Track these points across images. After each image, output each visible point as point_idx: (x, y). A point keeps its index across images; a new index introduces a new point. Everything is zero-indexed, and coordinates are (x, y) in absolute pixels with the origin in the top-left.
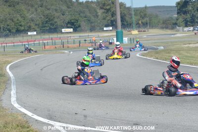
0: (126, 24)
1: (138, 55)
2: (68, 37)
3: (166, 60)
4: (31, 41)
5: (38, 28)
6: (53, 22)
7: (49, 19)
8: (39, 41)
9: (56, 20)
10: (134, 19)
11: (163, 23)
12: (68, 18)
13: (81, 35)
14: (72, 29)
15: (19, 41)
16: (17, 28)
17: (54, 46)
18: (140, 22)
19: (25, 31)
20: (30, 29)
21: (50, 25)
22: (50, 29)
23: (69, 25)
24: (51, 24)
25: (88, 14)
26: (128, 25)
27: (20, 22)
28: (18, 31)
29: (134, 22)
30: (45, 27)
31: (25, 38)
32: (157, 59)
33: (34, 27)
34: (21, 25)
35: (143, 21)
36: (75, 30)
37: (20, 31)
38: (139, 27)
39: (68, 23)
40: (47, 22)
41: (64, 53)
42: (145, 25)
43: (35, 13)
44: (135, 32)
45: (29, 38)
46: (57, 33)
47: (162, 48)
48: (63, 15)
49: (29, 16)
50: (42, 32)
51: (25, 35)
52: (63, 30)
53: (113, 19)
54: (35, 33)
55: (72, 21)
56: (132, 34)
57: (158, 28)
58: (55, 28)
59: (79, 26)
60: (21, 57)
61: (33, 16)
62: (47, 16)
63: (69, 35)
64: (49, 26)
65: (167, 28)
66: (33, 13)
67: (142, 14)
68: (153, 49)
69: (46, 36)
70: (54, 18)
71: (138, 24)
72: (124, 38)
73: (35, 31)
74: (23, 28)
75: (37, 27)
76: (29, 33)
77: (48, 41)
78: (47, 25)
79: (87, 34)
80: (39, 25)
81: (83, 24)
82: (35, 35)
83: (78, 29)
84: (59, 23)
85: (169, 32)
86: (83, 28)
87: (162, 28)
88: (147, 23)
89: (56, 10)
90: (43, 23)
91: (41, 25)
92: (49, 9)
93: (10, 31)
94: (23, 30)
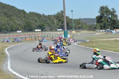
0: (69, 27)
1: (75, 44)
3: (90, 47)
4: (19, 36)
6: (31, 26)
7: (28, 24)
8: (23, 35)
9: (32, 25)
10: (74, 25)
11: (89, 27)
12: (38, 24)
13: (45, 33)
14: (40, 30)
15: (12, 35)
16: (11, 29)
17: (31, 39)
18: (77, 27)
19: (16, 30)
20: (18, 29)
22: (29, 29)
23: (39, 28)
25: (49, 22)
26: (70, 28)
27: (13, 26)
28: (12, 31)
29: (73, 26)
31: (16, 34)
32: (86, 46)
33: (20, 28)
34: (13, 27)
35: (78, 26)
36: (42, 30)
37: (13, 30)
38: (76, 29)
39: (39, 26)
40: (27, 26)
41: (36, 42)
42: (79, 28)
43: (21, 21)
44: (74, 32)
45: (18, 34)
46: (33, 31)
47: (88, 40)
48: (36, 22)
49: (18, 22)
50: (25, 31)
51: (15, 32)
52: (36, 30)
53: (62, 25)
54: (21, 31)
55: (41, 25)
56: (72, 33)
57: (86, 30)
58: (32, 29)
59: (44, 28)
60: (13, 44)
61: (20, 22)
62: (27, 23)
63: (39, 33)
64: (29, 28)
65: (91, 30)
66: (20, 21)
67: (78, 22)
68: (83, 41)
69: (27, 33)
70: (31, 23)
71: (75, 27)
72: (68, 35)
73: (21, 30)
74: (14, 29)
75: (22, 28)
76: (18, 32)
77: (28, 36)
78: (27, 27)
79: (48, 33)
81: (46, 27)
82: (20, 32)
83: (43, 30)
84: (33, 26)
85: (92, 32)
86: (46, 29)
87: (88, 30)
88: (80, 27)
89: (32, 20)
90: (25, 26)
91: (24, 27)
92: (28, 19)
93: (7, 30)
94: (14, 30)
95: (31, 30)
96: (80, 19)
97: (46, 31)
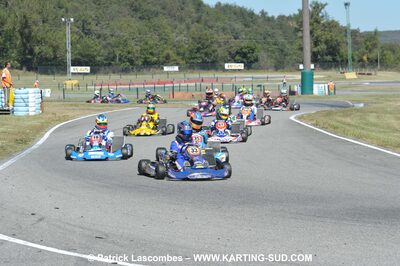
0: (339, 59)
1: (292, 118)
2: (232, 79)
5: (183, 59)
6: (209, 50)
7: (203, 45)
8: (180, 82)
9: (215, 46)
14: (242, 65)
15: (143, 81)
16: (146, 58)
17: (189, 94)
18: (365, 58)
19: (159, 64)
20: (167, 61)
21: (203, 55)
22: (204, 62)
23: (237, 57)
24: (206, 54)
25: (281, 40)
26: (342, 61)
27: (151, 48)
28: (148, 64)
30: (194, 58)
31: (157, 77)
33: (175, 58)
34: (151, 54)
35: (370, 56)
36: (249, 66)
38: (363, 66)
39: (237, 53)
40: (198, 49)
42: (373, 63)
44: (351, 75)
45: (163, 78)
46: (216, 70)
47: (362, 105)
48: (235, 38)
50: (190, 68)
51: (158, 71)
52: (227, 66)
53: (315, 50)
54: (176, 68)
55: (244, 50)
56: (344, 78)
58: (213, 62)
59: (256, 60)
62: (199, 40)
63: (237, 75)
64: (203, 59)
66: (182, 33)
67: (368, 43)
69: (195, 75)
70: (212, 43)
71: (361, 60)
73: (177, 64)
74: (155, 59)
75: (180, 57)
76: (166, 69)
77: (190, 84)
78: (198, 55)
79: (265, 75)
80: (184, 54)
81: (262, 55)
82: (175, 72)
83: (253, 65)
84: (221, 52)
86: (262, 63)
88: (377, 61)
89: (224, 29)
90: (191, 52)
91: (187, 55)
92: (211, 27)
93: (132, 62)
94: (155, 63)
95: (211, 64)
96: (376, 32)
97: (260, 69)
